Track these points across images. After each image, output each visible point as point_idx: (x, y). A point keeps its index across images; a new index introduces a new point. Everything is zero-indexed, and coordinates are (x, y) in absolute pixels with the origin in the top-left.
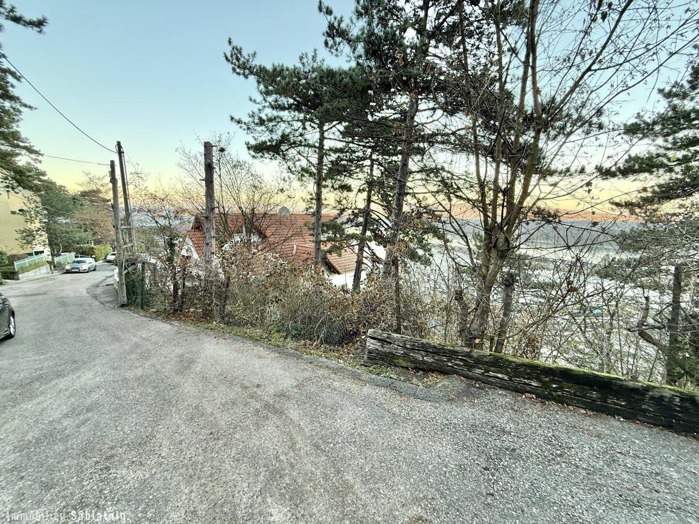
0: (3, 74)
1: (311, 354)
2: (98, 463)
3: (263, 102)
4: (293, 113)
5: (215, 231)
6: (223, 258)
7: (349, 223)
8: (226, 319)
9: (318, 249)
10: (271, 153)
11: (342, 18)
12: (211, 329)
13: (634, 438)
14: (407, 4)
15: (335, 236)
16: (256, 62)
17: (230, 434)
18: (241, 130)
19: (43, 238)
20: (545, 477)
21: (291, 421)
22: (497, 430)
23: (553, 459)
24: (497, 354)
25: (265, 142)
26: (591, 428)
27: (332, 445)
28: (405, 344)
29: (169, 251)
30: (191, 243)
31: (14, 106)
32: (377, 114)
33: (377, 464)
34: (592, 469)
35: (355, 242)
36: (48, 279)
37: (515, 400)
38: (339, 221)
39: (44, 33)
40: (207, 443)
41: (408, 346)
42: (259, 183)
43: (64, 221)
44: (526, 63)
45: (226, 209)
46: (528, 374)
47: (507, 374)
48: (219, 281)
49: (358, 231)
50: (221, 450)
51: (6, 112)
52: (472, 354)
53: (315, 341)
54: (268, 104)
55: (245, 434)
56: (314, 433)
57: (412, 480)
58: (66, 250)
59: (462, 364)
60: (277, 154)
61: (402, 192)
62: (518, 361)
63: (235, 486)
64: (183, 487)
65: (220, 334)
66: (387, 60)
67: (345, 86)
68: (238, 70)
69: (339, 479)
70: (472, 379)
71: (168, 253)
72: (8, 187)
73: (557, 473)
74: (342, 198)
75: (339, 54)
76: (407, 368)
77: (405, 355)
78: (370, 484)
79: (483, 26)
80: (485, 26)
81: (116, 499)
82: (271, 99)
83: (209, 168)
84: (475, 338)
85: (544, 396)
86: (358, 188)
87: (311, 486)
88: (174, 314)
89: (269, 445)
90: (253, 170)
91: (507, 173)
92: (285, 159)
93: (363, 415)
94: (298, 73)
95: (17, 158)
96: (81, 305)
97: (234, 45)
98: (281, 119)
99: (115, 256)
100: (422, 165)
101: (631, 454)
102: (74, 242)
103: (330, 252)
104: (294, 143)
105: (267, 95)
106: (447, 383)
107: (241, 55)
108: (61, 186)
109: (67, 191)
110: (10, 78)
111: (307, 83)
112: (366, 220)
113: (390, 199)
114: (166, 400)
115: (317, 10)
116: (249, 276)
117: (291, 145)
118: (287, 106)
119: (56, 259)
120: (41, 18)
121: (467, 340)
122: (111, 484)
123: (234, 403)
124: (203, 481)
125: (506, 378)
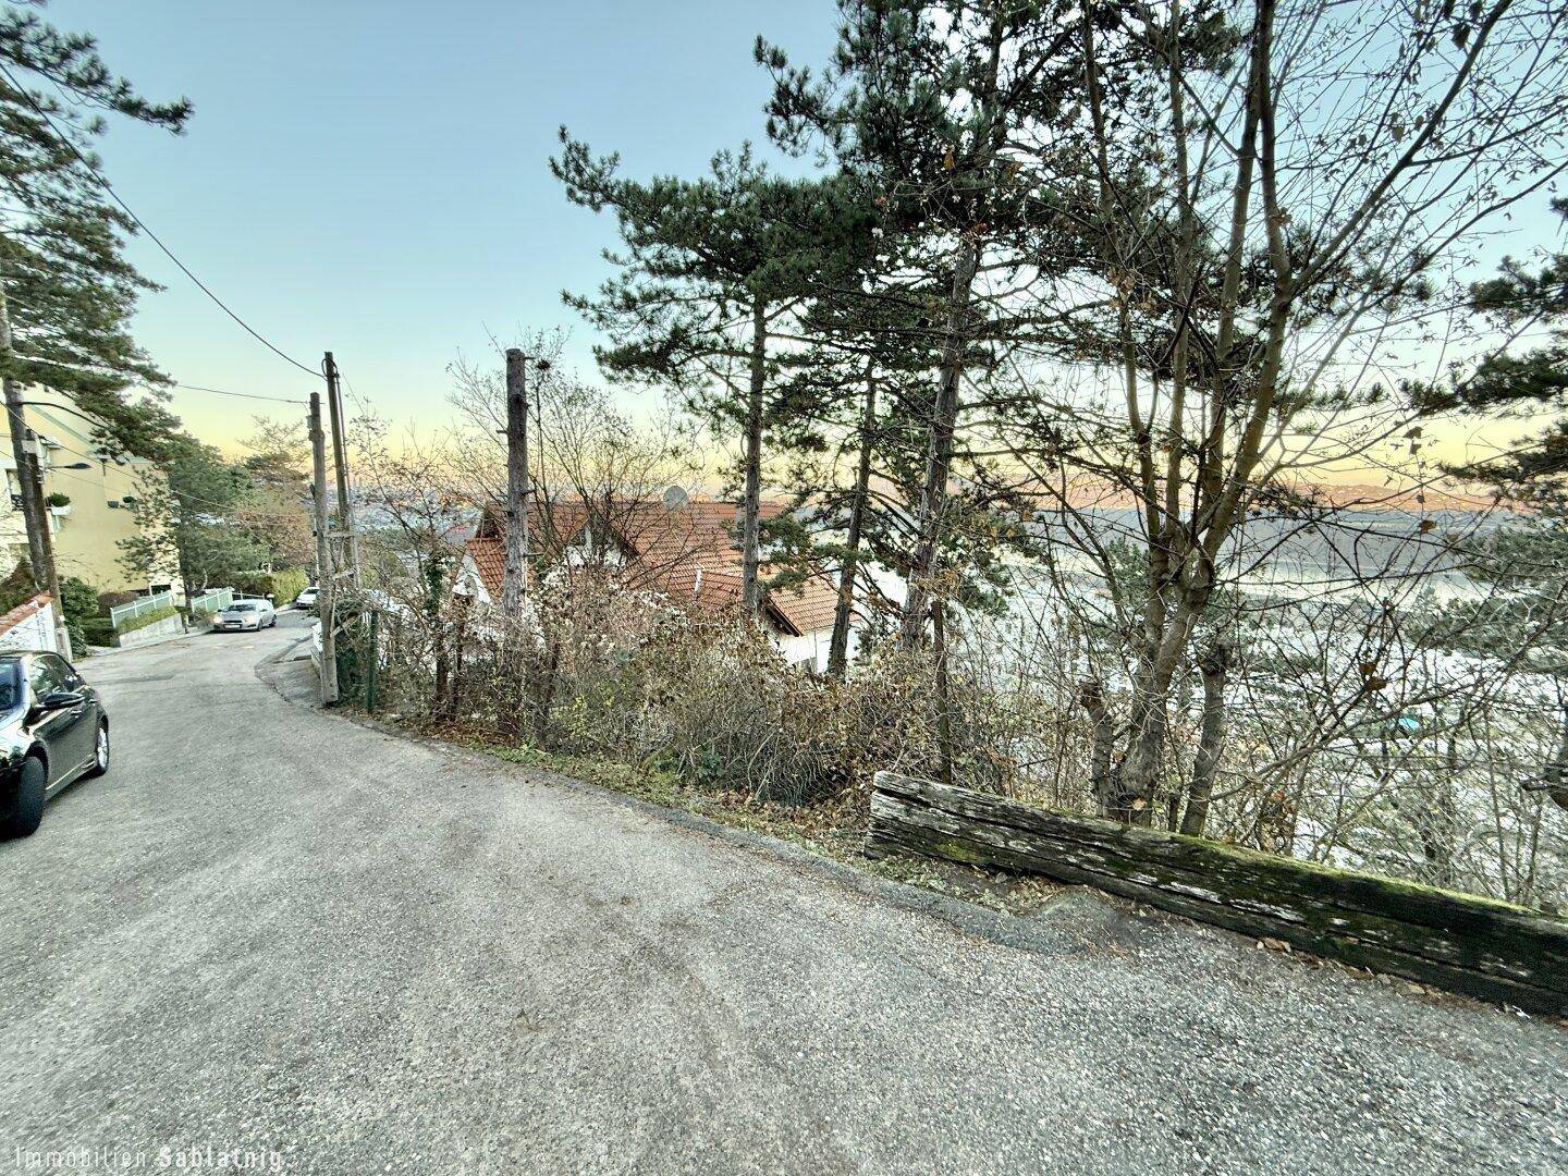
0: (102, 220)
1: (742, 825)
2: (273, 1075)
3: (634, 260)
4: (696, 281)
5: (527, 543)
6: (545, 602)
7: (821, 520)
8: (550, 737)
9: (752, 580)
10: (647, 369)
11: (805, 73)
12: (518, 762)
13: (1560, 1066)
14: (954, 34)
15: (789, 549)
16: (618, 176)
17: (563, 1017)
18: (587, 323)
19: (170, 558)
20: (1337, 1163)
21: (704, 989)
22: (1201, 1032)
23: (1354, 1117)
24: (1189, 837)
25: (636, 347)
26: (1444, 1035)
27: (800, 1054)
28: (962, 808)
29: (429, 588)
30: (474, 569)
31: (121, 284)
32: (883, 278)
33: (911, 1111)
34: (1460, 1148)
35: (833, 564)
36: (178, 644)
37: (1240, 952)
38: (797, 517)
39: (185, 134)
40: (513, 1038)
41: (970, 814)
42: (622, 436)
43: (213, 522)
44: (1245, 154)
45: (552, 494)
46: (1269, 889)
47: (1216, 887)
48: (536, 655)
49: (841, 539)
50: (545, 1057)
51: (105, 297)
52: (1125, 836)
53: (748, 792)
54: (642, 264)
55: (598, 1018)
56: (757, 1022)
57: (1000, 1155)
58: (217, 582)
59: (1102, 859)
60: (662, 371)
61: (945, 452)
62: (1242, 856)
63: (579, 1150)
64: (459, 1145)
65: (539, 774)
66: (910, 158)
67: (816, 220)
68: (579, 194)
69: (821, 1146)
70: (1128, 896)
71: (426, 592)
72: (104, 451)
73: (1368, 1156)
74: (803, 466)
75: (801, 151)
76: (968, 865)
77: (963, 836)
78: (898, 1161)
79: (1128, 74)
80: (1133, 75)
81: (311, 1169)
82: (649, 252)
83: (517, 406)
84: (1133, 798)
85: (1314, 946)
86: (840, 442)
87: (755, 1160)
88: (437, 725)
89: (654, 1049)
90: (609, 408)
91: (1203, 408)
92: (678, 382)
93: (870, 981)
94: (709, 195)
95: (124, 392)
96: (243, 702)
97: (572, 141)
98: (672, 295)
99: (313, 597)
100: (987, 388)
101: (1558, 1110)
102: (231, 565)
103: (777, 585)
104: (700, 346)
105: (641, 245)
106: (1067, 906)
107: (586, 161)
108: (209, 448)
109: (220, 458)
110: (115, 229)
111: (727, 215)
112: (859, 513)
113: (913, 466)
114: (421, 929)
115: (752, 58)
116: (601, 644)
117: (692, 351)
118: (683, 266)
119: (195, 603)
120: (178, 102)
121: (1112, 802)
122: (302, 1131)
123: (570, 942)
124: (504, 1133)
125: (1214, 897)
